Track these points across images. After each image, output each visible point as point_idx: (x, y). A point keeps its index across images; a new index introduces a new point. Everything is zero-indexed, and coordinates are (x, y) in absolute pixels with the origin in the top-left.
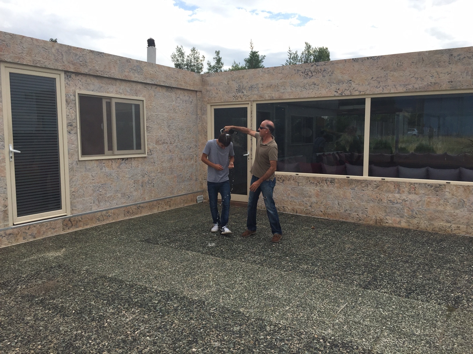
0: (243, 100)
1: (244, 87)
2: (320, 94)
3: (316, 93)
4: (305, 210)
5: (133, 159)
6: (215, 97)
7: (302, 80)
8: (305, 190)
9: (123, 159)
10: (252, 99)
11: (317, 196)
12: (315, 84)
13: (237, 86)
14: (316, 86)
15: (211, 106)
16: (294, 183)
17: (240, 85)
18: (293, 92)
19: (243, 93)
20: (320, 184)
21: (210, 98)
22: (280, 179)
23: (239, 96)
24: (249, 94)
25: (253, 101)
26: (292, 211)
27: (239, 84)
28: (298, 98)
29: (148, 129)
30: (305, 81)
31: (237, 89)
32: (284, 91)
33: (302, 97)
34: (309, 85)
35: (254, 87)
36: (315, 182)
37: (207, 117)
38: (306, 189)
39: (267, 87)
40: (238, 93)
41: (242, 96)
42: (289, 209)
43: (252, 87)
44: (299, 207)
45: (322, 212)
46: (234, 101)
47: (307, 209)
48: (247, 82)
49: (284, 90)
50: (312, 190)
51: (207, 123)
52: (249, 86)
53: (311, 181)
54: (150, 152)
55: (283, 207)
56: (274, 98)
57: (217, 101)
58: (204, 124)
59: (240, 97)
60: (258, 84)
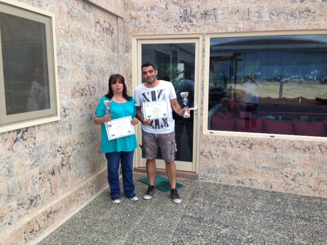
0: (191, 33)
1: (193, 13)
2: (318, 26)
3: (310, 24)
4: (284, 184)
5: (37, 128)
6: (145, 27)
7: (290, 4)
8: (285, 158)
9: (18, 131)
10: (205, 32)
11: (305, 165)
12: (309, 11)
13: (182, 11)
14: (310, 14)
15: (137, 40)
16: (268, 148)
17: (186, 11)
18: (272, 22)
19: (190, 21)
20: (309, 150)
21: (137, 29)
22: (247, 142)
23: (184, 26)
24: (201, 24)
25: (206, 34)
26: (264, 185)
27: (184, 9)
28: (280, 29)
29: (60, 72)
30: (295, 6)
31: (181, 15)
32: (258, 20)
33: (289, 29)
34: (300, 12)
35: (210, 13)
36: (303, 148)
37: (131, 55)
38: (288, 157)
39: (231, 13)
40: (183, 22)
41: (189, 27)
42: (259, 183)
43: (206, 14)
44: (275, 180)
45: (311, 187)
46: (176, 33)
47: (287, 184)
48: (198, 7)
49: (258, 17)
50: (296, 158)
51: (131, 64)
52: (202, 11)
53: (295, 147)
54: (64, 111)
55: (250, 180)
56: (242, 30)
57: (148, 34)
58: (128, 66)
59: (187, 28)
60: (215, 9)
